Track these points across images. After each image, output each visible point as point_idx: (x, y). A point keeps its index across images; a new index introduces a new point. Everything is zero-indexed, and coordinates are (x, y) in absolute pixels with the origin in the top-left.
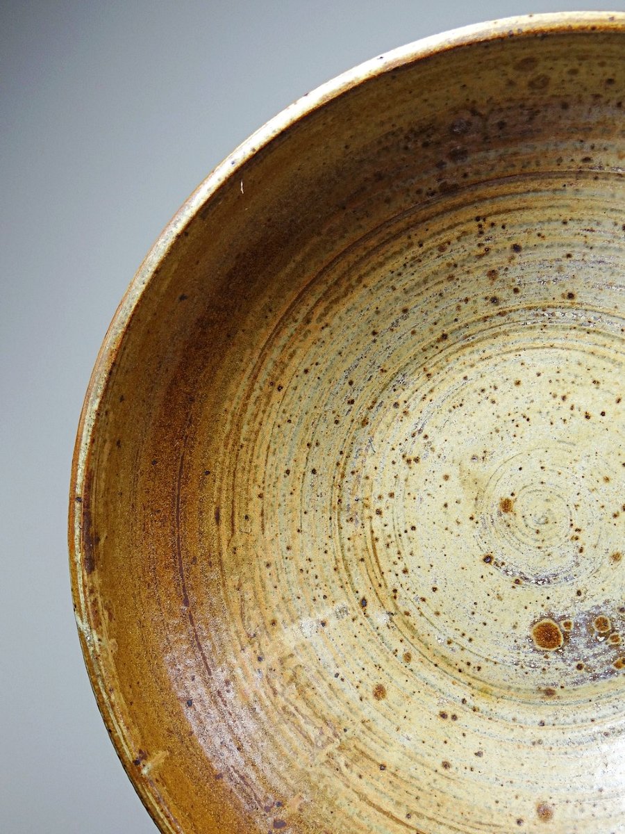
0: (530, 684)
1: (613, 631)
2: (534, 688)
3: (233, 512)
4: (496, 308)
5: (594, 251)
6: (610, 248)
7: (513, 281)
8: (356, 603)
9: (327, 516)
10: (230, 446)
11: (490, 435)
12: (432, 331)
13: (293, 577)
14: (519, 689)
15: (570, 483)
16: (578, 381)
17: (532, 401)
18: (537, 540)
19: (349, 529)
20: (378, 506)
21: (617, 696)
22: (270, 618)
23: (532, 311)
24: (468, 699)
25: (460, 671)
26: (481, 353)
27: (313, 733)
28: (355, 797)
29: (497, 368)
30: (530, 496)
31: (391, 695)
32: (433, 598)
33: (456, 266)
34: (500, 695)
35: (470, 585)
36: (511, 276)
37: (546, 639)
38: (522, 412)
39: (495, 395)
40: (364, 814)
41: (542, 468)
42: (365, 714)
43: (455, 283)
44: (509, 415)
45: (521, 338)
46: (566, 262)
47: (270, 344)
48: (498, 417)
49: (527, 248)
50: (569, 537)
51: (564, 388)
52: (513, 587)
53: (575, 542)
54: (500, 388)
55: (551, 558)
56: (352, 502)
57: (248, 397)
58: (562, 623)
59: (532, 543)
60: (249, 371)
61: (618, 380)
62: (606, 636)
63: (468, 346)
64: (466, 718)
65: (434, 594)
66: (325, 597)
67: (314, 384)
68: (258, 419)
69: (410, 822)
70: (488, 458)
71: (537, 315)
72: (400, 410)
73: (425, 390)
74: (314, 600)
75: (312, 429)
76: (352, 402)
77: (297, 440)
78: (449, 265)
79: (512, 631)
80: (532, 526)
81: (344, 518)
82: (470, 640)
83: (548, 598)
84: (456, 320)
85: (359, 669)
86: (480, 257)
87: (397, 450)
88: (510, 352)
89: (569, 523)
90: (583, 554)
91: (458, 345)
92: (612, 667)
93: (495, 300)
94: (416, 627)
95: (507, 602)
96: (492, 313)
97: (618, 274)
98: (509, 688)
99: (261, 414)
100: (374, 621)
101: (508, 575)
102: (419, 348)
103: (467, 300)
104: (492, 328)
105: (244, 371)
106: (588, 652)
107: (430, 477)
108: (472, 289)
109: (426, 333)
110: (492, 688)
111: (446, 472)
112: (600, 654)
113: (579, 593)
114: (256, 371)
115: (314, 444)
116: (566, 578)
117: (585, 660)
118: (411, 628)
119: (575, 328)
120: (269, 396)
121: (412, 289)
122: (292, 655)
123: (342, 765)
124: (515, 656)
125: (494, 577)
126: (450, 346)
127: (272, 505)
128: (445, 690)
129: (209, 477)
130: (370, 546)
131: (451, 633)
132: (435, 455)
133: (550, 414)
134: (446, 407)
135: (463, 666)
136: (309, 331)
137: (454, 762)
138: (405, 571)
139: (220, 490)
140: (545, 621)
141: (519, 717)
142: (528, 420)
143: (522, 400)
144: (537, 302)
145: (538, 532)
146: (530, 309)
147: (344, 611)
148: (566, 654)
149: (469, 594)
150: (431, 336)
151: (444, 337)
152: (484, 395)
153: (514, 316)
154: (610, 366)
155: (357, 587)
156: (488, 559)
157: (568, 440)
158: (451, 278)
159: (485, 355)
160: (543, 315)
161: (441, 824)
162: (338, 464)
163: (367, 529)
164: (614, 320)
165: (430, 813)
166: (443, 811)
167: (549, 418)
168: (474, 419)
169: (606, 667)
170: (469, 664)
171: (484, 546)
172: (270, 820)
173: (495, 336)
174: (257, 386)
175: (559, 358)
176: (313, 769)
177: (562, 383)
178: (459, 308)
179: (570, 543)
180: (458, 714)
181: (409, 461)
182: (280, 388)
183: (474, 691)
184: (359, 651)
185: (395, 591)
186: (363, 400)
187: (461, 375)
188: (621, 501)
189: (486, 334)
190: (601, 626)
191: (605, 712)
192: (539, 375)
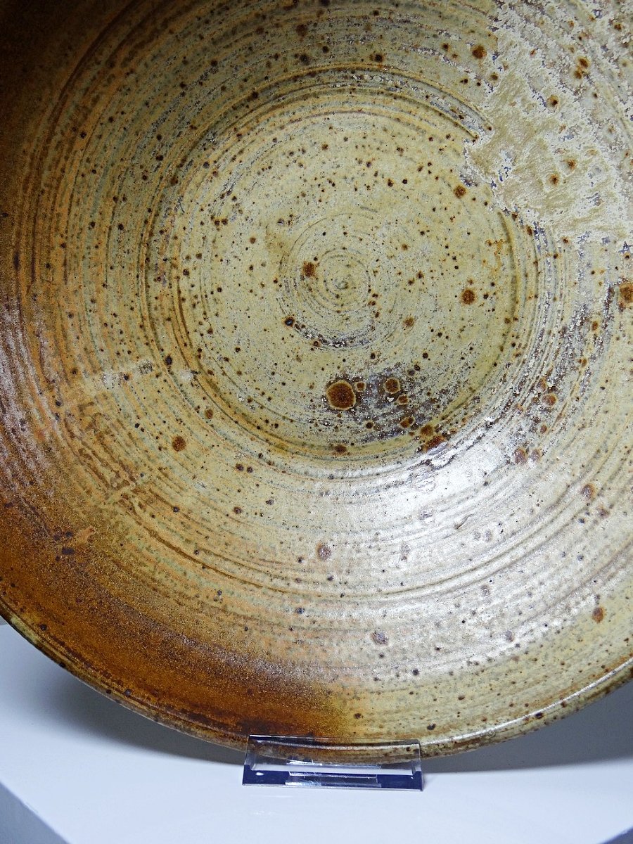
0: (323, 442)
1: (402, 391)
2: (326, 444)
3: (33, 259)
4: (306, 67)
5: (400, 8)
6: (415, 5)
7: (323, 38)
8: (160, 361)
9: (134, 273)
10: (29, 190)
11: (296, 199)
12: (242, 88)
13: (96, 329)
14: (312, 446)
15: (370, 250)
16: (383, 147)
17: (338, 166)
18: (336, 305)
19: (157, 288)
20: (186, 266)
21: (402, 453)
22: (70, 366)
23: (342, 73)
24: (264, 454)
25: (259, 428)
26: (291, 114)
27: (109, 475)
28: (146, 534)
29: (306, 131)
30: (332, 261)
31: (191, 447)
32: (236, 359)
33: (264, 17)
34: (294, 451)
35: (271, 346)
36: (321, 32)
37: (340, 399)
38: (328, 177)
39: (303, 159)
40: (153, 548)
41: (345, 233)
42: (162, 462)
43: (264, 37)
44: (316, 179)
45: (331, 101)
46: (373, 19)
47: (70, 85)
48: (305, 181)
49: (335, 2)
50: (366, 302)
51: (369, 155)
52: (312, 349)
53: (372, 307)
54: (308, 152)
55: (348, 322)
56: (160, 262)
57: (49, 141)
58: (356, 384)
59: (331, 307)
60: (48, 113)
61: (421, 148)
62: (396, 397)
63: (278, 107)
64: (262, 472)
65: (237, 354)
66: (129, 352)
67: (120, 135)
68: (60, 166)
69: (197, 557)
70: (294, 222)
71: (346, 77)
72: (210, 170)
73: (234, 151)
74: (118, 354)
75: (118, 182)
76: (160, 158)
77: (103, 193)
78: (257, 15)
79: (309, 391)
80: (333, 291)
81: (151, 277)
82: (269, 399)
83: (344, 360)
84: (266, 78)
85: (160, 421)
86: (288, 9)
87: (206, 212)
88: (319, 115)
89: (368, 288)
90: (378, 319)
91: (269, 106)
92: (399, 425)
93: (305, 59)
94: (218, 386)
95: (305, 363)
96: (302, 72)
97: (423, 35)
98: (304, 444)
99: (63, 160)
100: (178, 378)
101: (307, 337)
102: (229, 106)
103: (276, 57)
104: (302, 88)
105: (43, 111)
106: (378, 412)
107: (237, 240)
108: (282, 45)
109: (237, 90)
110: (289, 445)
111: (253, 234)
112: (389, 414)
113: (373, 356)
114: (56, 113)
115: (121, 198)
116: (361, 342)
117: (375, 419)
118: (214, 386)
119: (382, 93)
120: (72, 142)
121: (220, 40)
122: (92, 404)
123: (136, 505)
124: (310, 414)
125: (294, 339)
126: (260, 106)
127: (75, 256)
128: (245, 445)
129: (8, 219)
130: (177, 306)
131: (251, 392)
132: (243, 217)
133: (355, 180)
134: (255, 169)
135: (261, 423)
136: (113, 76)
137: (245, 509)
138: (210, 332)
139: (19, 234)
140: (340, 382)
141: (311, 471)
142: (334, 185)
143: (328, 164)
144: (346, 63)
145: (338, 296)
146: (339, 70)
147: (148, 367)
148: (358, 413)
149: (270, 355)
150: (242, 94)
151: (255, 95)
152: (292, 158)
153: (325, 77)
154: (414, 133)
155: (162, 345)
156: (289, 322)
157: (371, 207)
158: (260, 31)
159: (294, 117)
160: (352, 78)
161: (227, 560)
162: (146, 222)
163: (175, 289)
164: (420, 85)
165: (217, 551)
166: (230, 549)
167: (353, 183)
168: (282, 182)
169: (394, 426)
170: (267, 421)
171: (287, 309)
172: (60, 547)
173: (305, 97)
174: (58, 129)
175: (366, 123)
176: (106, 507)
177: (367, 148)
178: (269, 65)
179: (367, 308)
180: (254, 467)
181: (217, 223)
182: (83, 135)
183: (271, 447)
184: (161, 406)
185: (200, 350)
186: (172, 156)
187: (271, 137)
188: (417, 269)
189: (297, 94)
190: (391, 387)
191: (389, 467)
192: (346, 139)
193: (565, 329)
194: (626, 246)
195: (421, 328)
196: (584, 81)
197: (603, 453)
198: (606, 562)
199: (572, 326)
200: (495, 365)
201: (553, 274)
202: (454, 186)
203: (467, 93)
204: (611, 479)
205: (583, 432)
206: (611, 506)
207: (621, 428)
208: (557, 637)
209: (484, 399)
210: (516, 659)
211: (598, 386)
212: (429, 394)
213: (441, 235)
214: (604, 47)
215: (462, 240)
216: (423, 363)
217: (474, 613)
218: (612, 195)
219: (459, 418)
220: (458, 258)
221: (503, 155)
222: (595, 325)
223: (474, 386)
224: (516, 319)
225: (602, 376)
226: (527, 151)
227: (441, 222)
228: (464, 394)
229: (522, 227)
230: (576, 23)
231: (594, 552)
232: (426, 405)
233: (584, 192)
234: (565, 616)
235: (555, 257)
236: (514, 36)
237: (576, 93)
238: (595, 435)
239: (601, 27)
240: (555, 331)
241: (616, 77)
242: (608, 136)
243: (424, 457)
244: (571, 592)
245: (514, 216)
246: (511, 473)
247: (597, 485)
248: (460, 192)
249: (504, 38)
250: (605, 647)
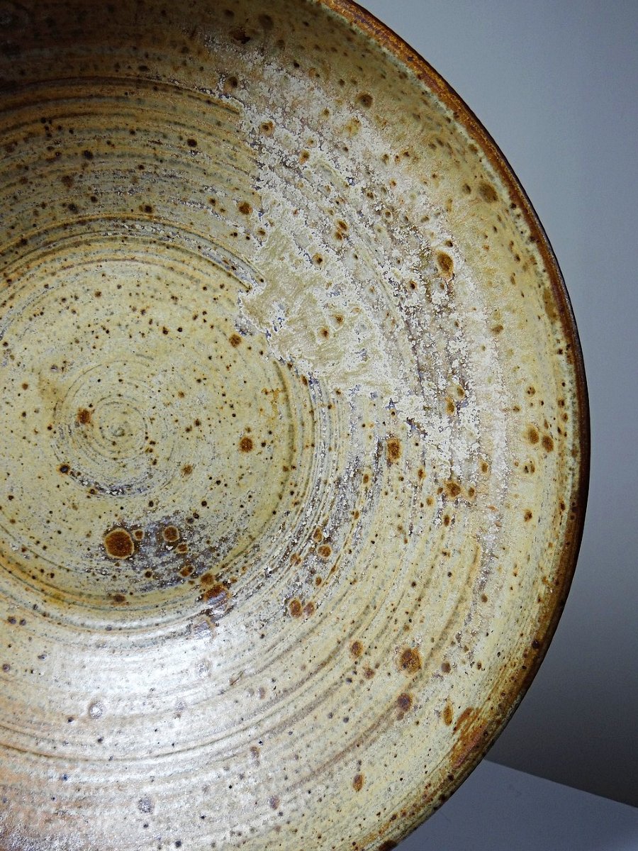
0: (101, 591)
1: (181, 540)
2: (104, 594)
4: (75, 216)
5: (164, 164)
6: (179, 162)
7: (90, 189)
11: (69, 346)
12: (9, 236)
14: (90, 596)
15: (146, 397)
16: (158, 295)
17: (112, 314)
18: (113, 452)
21: (182, 602)
23: (112, 222)
24: (39, 605)
25: (34, 578)
26: (62, 261)
29: (78, 278)
30: (108, 408)
32: (9, 506)
33: (27, 168)
34: (71, 601)
35: (45, 494)
36: (89, 183)
37: (118, 548)
38: (102, 324)
39: (76, 305)
41: (120, 380)
43: (29, 187)
44: (89, 326)
45: (103, 249)
46: (139, 173)
48: (78, 327)
49: (99, 156)
50: (144, 450)
51: (143, 302)
52: (88, 497)
53: (149, 454)
54: (81, 298)
55: (125, 470)
58: (134, 532)
59: (108, 454)
61: (195, 296)
62: (174, 545)
63: (49, 253)
64: (37, 625)
65: (10, 502)
70: (68, 368)
71: (117, 226)
73: (5, 296)
78: (19, 167)
79: (86, 540)
80: (109, 438)
82: (45, 548)
83: (122, 508)
84: (35, 225)
86: (50, 161)
88: (92, 262)
89: (145, 435)
90: (156, 466)
91: (39, 252)
92: (179, 574)
93: (73, 208)
95: (82, 511)
96: (71, 220)
97: (190, 189)
98: (81, 594)
101: (83, 485)
103: (44, 205)
104: (73, 236)
106: (157, 561)
107: (9, 386)
108: (48, 195)
109: (4, 237)
110: (65, 595)
111: (26, 380)
112: (168, 562)
113: (151, 504)
116: (139, 489)
117: (154, 568)
119: (155, 242)
124: (87, 562)
125: (69, 487)
126: (30, 252)
128: (18, 596)
131: (26, 541)
132: (15, 363)
133: (129, 327)
134: (26, 315)
135: (37, 573)
137: (16, 666)
140: (118, 530)
141: (88, 622)
142: (108, 332)
143: (102, 312)
144: (116, 213)
145: (114, 443)
146: (110, 219)
148: (136, 562)
149: (45, 503)
150: (9, 241)
151: (24, 242)
152: (65, 305)
153: (95, 226)
154: (188, 282)
156: (64, 469)
157: (146, 354)
158: (24, 181)
159: (66, 264)
160: (124, 227)
164: (191, 236)
167: (128, 331)
168: (54, 328)
169: (173, 575)
170: (42, 571)
171: (61, 456)
173: (77, 245)
175: (139, 271)
177: (141, 296)
178: (36, 213)
179: (144, 455)
180: (28, 619)
183: (47, 598)
187: (43, 283)
188: (194, 417)
189: (67, 242)
190: (170, 535)
191: (169, 617)
192: (119, 287)
193: (339, 480)
194: (391, 402)
195: (199, 476)
196: (345, 242)
197: (371, 609)
198: (369, 726)
199: (346, 477)
200: (274, 513)
201: (328, 424)
202: (229, 335)
203: (238, 245)
204: (378, 637)
205: (353, 587)
206: (377, 666)
207: (388, 585)
208: (319, 805)
209: (264, 546)
210: (278, 829)
211: (369, 540)
212: (208, 542)
213: (218, 383)
214: (359, 212)
215: (238, 389)
216: (202, 511)
217: (242, 777)
218: (377, 352)
219: (239, 566)
220: (236, 406)
221: (275, 306)
222: (366, 478)
223: (254, 534)
224: (294, 467)
225: (372, 530)
226: (298, 304)
227: (217, 370)
228: (244, 542)
229: (298, 376)
230: (333, 189)
231: (358, 714)
232: (208, 553)
233: (352, 347)
234: (328, 782)
235: (329, 407)
236: (276, 195)
237: (338, 253)
238: (365, 589)
239: (355, 193)
240: (330, 481)
241: (373, 242)
242: (370, 295)
243: (205, 606)
244: (338, 757)
245: (290, 366)
246: (287, 626)
247: (365, 643)
248: (235, 341)
249: (267, 197)
250: (360, 820)
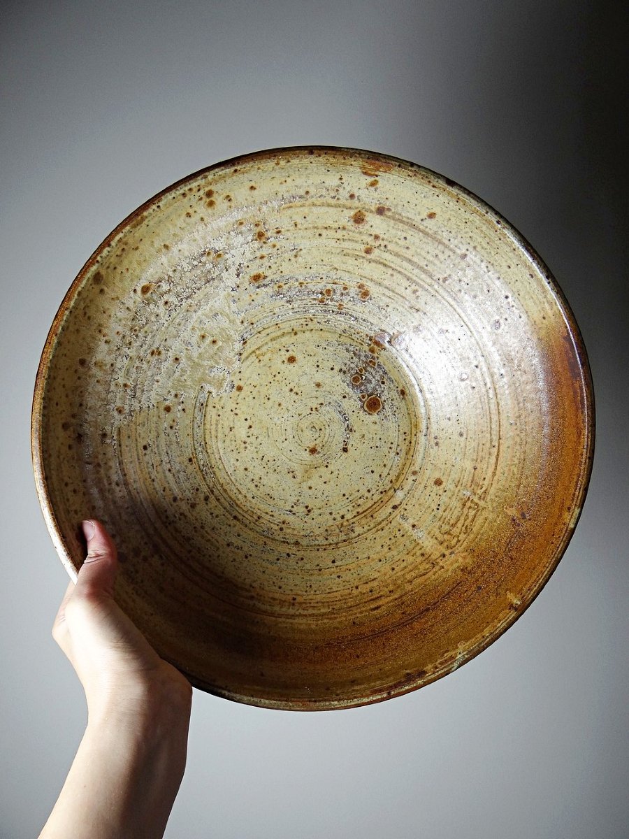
0: (403, 404)
1: (357, 373)
2: (403, 401)
3: (371, 600)
4: (210, 496)
5: (162, 459)
6: (158, 452)
7: (193, 493)
8: (397, 512)
9: (355, 545)
10: (335, 616)
11: (279, 474)
12: (235, 526)
13: (394, 553)
14: (408, 409)
15: (289, 423)
16: (233, 439)
17: (253, 458)
18: (325, 428)
19: (358, 530)
20: (339, 519)
21: (391, 358)
22: (421, 558)
24: (424, 434)
25: (410, 443)
26: (237, 495)
27: (472, 513)
28: (496, 478)
29: (242, 483)
30: (303, 440)
31: (437, 475)
32: (378, 470)
33: (195, 528)
34: (415, 418)
35: (363, 454)
36: (190, 495)
37: (375, 405)
38: (260, 461)
39: (256, 478)
40: (502, 471)
41: (286, 440)
42: (452, 487)
43: (204, 524)
44: (264, 467)
45: (221, 476)
46: (174, 471)
47: (272, 614)
48: (267, 473)
49: (173, 494)
50: (317, 413)
51: (240, 445)
52: (355, 431)
53: (319, 409)
54: (252, 477)
55: (332, 418)
56: (343, 534)
57: (305, 616)
58: (364, 400)
59: (328, 431)
60: (291, 621)
61: (225, 419)
62: (361, 375)
63: (236, 503)
64: (434, 430)
65: (375, 471)
66: (399, 530)
67: (286, 580)
68: (315, 605)
69: (497, 445)
70: (291, 470)
71: (206, 473)
72: (283, 526)
73: (268, 517)
74: (403, 536)
75: (311, 572)
76: (288, 555)
77: (320, 578)
78: (196, 531)
79: (378, 423)
80: (319, 434)
81: (353, 535)
82: (392, 443)
83: (353, 412)
84: (224, 515)
85: (430, 498)
86: (185, 516)
87: (306, 519)
88: (231, 479)
89: (309, 415)
90: (323, 402)
91: (237, 508)
92: (376, 367)
93: (206, 499)
94: (397, 474)
95: (364, 432)
96: (213, 497)
97: (170, 442)
98: (409, 414)
99: (312, 605)
100: (402, 498)
101: (349, 437)
102: (246, 529)
103: (211, 514)
104: (221, 494)
105: (291, 623)
106: (374, 381)
107: (314, 497)
108: (204, 513)
109: (237, 528)
110: (413, 422)
111: (307, 489)
112: (372, 375)
113: (344, 397)
114: (289, 617)
115: (318, 567)
116: (339, 406)
117: (379, 381)
118: (398, 477)
119: (206, 451)
120: (300, 603)
121: (216, 546)
122: (436, 538)
123: (482, 491)
124: (390, 417)
125: (354, 444)
126: (239, 513)
127: (360, 579)
128: (423, 446)
129: (357, 621)
130: (363, 515)
131: (392, 454)
132: (300, 498)
133: (256, 447)
134: (272, 502)
135: (407, 442)
136: (258, 594)
137: (458, 430)
138: (369, 491)
139: (361, 613)
140: (366, 409)
141: (422, 404)
142: (263, 457)
143: (254, 464)
144: (199, 476)
145: (321, 430)
146: (204, 478)
147: (403, 517)
148: (379, 392)
149: (368, 453)
150: (237, 525)
151: (235, 518)
152: (259, 485)
153: (211, 485)
154: (219, 426)
155: (388, 514)
156: (345, 450)
157: (267, 432)
158: (202, 527)
159: (238, 492)
160: (205, 470)
161: (491, 428)
162: (325, 550)
163: (354, 520)
164: (195, 433)
165: (488, 435)
166: (484, 429)
167: (258, 447)
168: (274, 485)
169: (378, 370)
170: (405, 439)
171: (339, 454)
172: (523, 521)
173: (225, 491)
174: (297, 613)
175: (225, 453)
176: (490, 506)
177: (237, 447)
178: (217, 516)
179: (320, 411)
180: (433, 436)
181: (309, 511)
182: (294, 599)
183: (418, 431)
184: (421, 501)
185: (382, 493)
186: (285, 549)
187: (253, 501)
188: (289, 393)
189: (226, 496)
190: (357, 380)
191: (401, 362)
192: (237, 460)
193: (287, 302)
194: (233, 290)
195: (319, 377)
196: (161, 349)
197: (345, 252)
198: (402, 224)
199: (285, 298)
200: (321, 330)
201: (261, 321)
202: (238, 393)
203: (189, 405)
204: (356, 242)
205: (338, 268)
206: (371, 235)
207: (328, 249)
208: (453, 232)
209: (342, 328)
210: (475, 248)
211: (310, 271)
212: (352, 358)
213: (266, 388)
214: (141, 346)
215: (264, 377)
216: (337, 368)
217: (460, 281)
218: (210, 309)
219: (358, 336)
220: (273, 374)
221: (212, 375)
222: (279, 287)
223: (337, 336)
224: (293, 330)
225: (304, 272)
226: (205, 363)
227: (259, 392)
228: (343, 339)
229: (244, 348)
230: (136, 365)
231: (399, 233)
232: (359, 357)
233: (214, 324)
234: (440, 233)
235: (252, 324)
236: (153, 394)
237: (168, 350)
238: (336, 261)
239: (132, 352)
240: (290, 307)
241: (153, 333)
242: (182, 325)
243: (387, 345)
244: (426, 234)
245: (240, 354)
246: (376, 295)
247: (363, 247)
248: (240, 389)
249: (156, 399)
250: (447, 205)
